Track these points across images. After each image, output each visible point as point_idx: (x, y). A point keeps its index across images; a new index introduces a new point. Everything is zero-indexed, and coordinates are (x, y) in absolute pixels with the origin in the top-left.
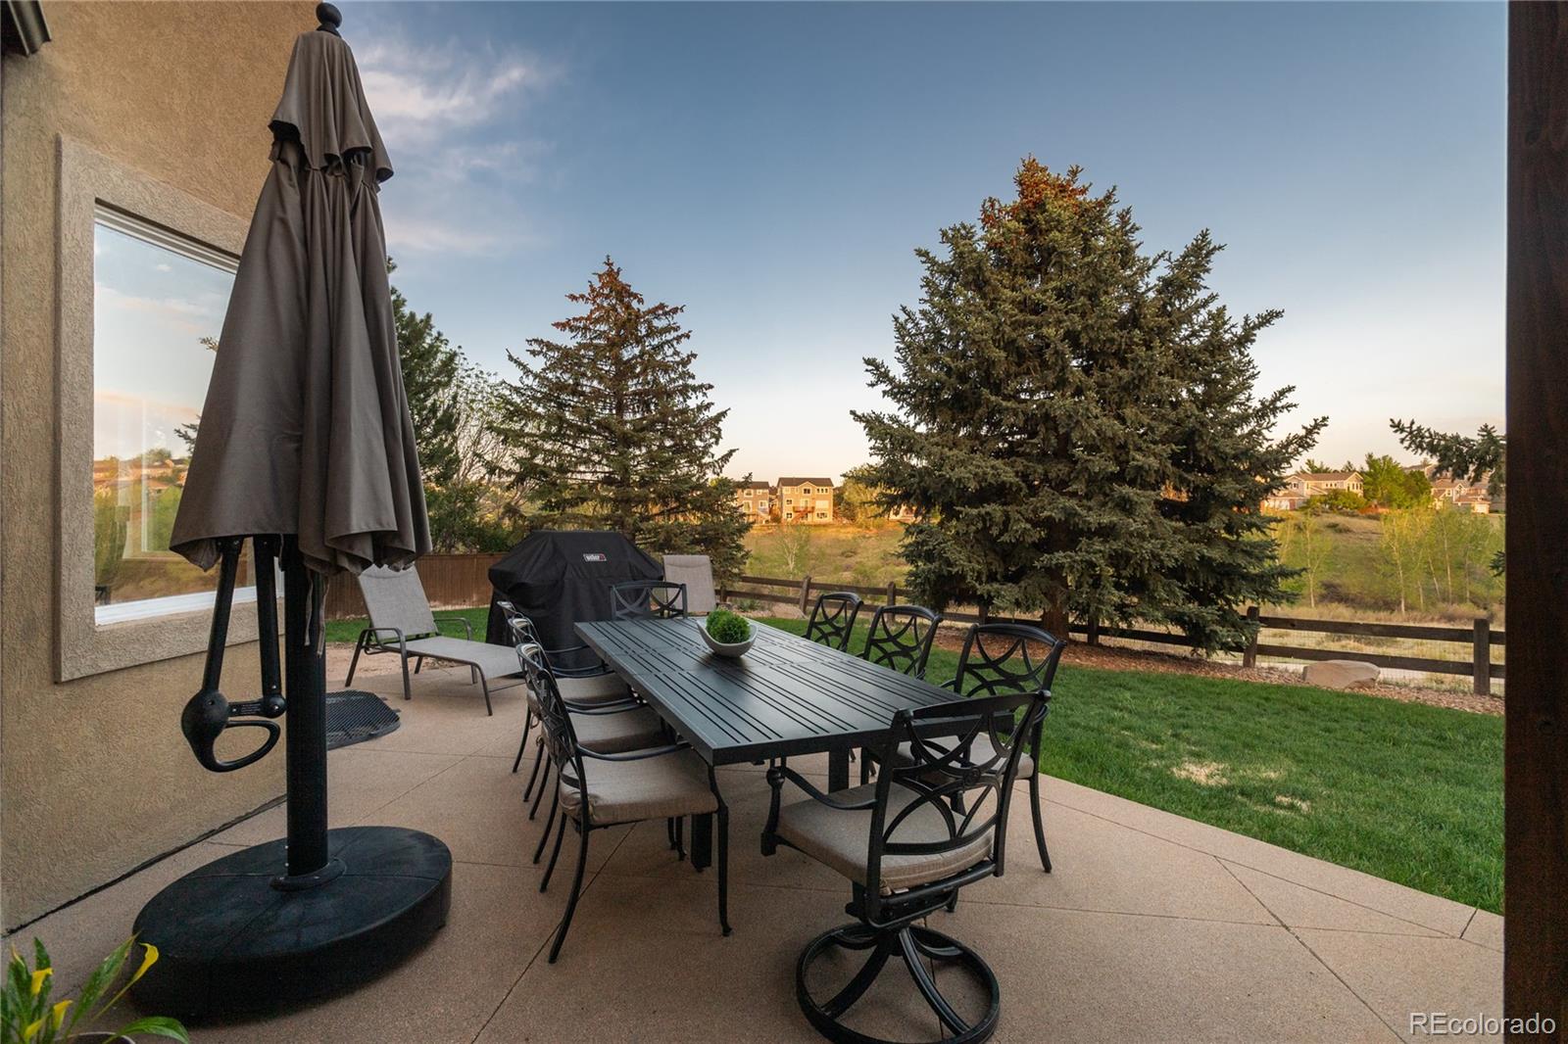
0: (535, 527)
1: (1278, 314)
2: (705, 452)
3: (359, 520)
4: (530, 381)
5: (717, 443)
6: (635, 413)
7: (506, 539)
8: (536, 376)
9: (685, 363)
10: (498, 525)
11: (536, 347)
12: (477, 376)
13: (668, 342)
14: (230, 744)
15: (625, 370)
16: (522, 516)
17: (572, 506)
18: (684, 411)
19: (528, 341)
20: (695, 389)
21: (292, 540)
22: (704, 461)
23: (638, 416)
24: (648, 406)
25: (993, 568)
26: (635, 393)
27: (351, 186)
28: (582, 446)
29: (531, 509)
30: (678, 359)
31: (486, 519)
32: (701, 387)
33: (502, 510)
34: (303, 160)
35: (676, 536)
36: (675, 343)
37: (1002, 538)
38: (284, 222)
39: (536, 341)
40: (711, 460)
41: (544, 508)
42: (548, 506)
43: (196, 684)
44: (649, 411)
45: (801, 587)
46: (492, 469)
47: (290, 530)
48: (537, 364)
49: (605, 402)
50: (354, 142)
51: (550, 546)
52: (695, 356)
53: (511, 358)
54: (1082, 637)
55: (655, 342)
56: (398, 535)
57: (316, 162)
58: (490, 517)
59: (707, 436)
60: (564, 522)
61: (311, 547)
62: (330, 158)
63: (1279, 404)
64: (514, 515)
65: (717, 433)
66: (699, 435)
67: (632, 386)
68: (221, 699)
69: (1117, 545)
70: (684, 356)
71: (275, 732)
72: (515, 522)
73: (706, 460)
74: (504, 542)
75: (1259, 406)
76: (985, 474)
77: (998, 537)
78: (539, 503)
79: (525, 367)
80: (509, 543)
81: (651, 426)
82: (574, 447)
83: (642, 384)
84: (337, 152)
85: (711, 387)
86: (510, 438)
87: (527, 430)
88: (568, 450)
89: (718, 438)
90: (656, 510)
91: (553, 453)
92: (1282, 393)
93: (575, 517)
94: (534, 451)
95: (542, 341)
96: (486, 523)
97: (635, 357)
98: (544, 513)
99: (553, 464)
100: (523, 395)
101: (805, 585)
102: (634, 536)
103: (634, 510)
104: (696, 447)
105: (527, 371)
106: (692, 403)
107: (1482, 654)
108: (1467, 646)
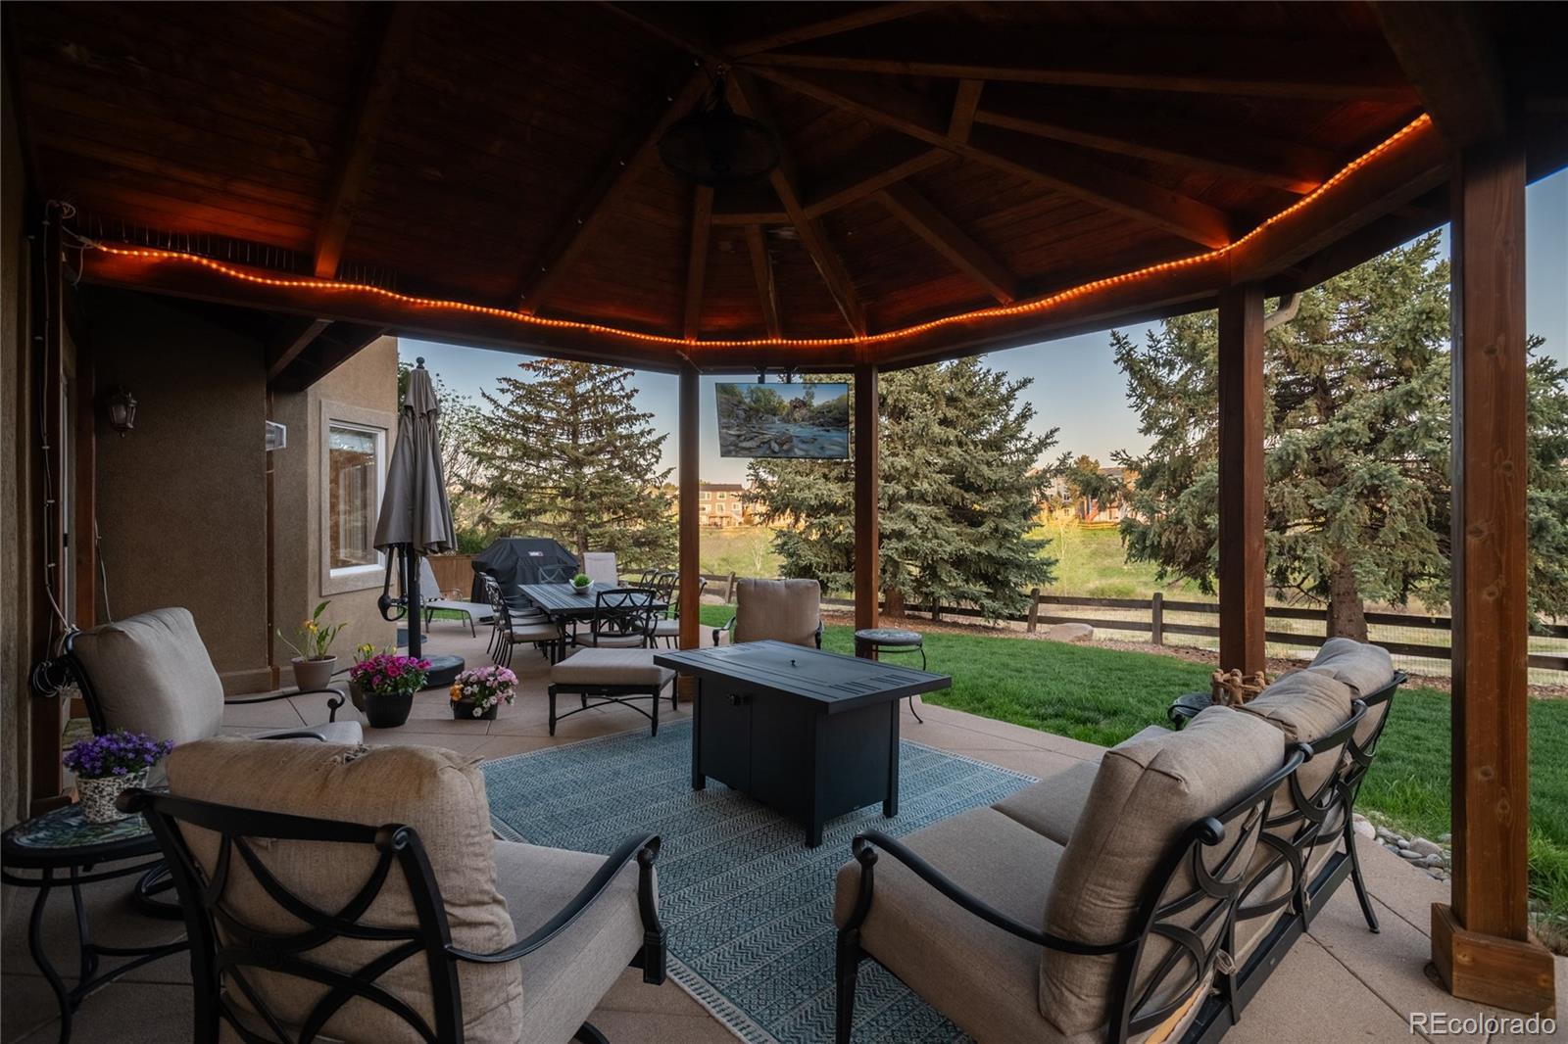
0: (505, 532)
1: (1030, 381)
2: (648, 469)
3: (434, 538)
4: (500, 413)
5: (657, 462)
6: (588, 437)
7: (480, 543)
8: (505, 410)
9: (629, 396)
10: (473, 532)
11: (505, 385)
12: (453, 400)
13: (616, 378)
14: (393, 612)
15: (579, 402)
16: (493, 524)
17: (537, 515)
18: (629, 437)
19: (498, 379)
20: (637, 418)
21: (410, 545)
22: (646, 477)
23: (592, 440)
24: (600, 432)
25: (836, 561)
26: (587, 422)
27: (429, 422)
28: (544, 466)
29: (502, 518)
30: (623, 394)
31: (463, 526)
32: (644, 415)
33: (476, 518)
34: (413, 414)
35: (619, 539)
36: (622, 379)
37: (836, 540)
38: (408, 437)
39: (505, 379)
40: (653, 476)
41: (512, 517)
42: (516, 515)
43: (381, 592)
44: (601, 435)
45: (726, 581)
46: (468, 486)
47: (409, 541)
48: (505, 400)
49: (563, 429)
50: (430, 408)
51: (508, 548)
52: (636, 391)
53: (484, 395)
54: (929, 615)
55: (605, 379)
56: (446, 542)
57: (418, 415)
58: (466, 524)
59: (649, 457)
60: (528, 529)
61: (417, 546)
62: (423, 414)
63: (1048, 441)
64: (487, 523)
65: (658, 454)
66: (643, 455)
67: (586, 416)
68: (389, 597)
69: (905, 543)
70: (628, 391)
71: (405, 610)
72: (489, 528)
73: (649, 476)
74: (478, 544)
75: (1037, 441)
76: (823, 494)
77: (833, 539)
78: (508, 514)
79: (495, 402)
80: (483, 546)
81: (601, 450)
82: (537, 467)
83: (594, 415)
84: (425, 412)
85: (652, 416)
86: (483, 459)
87: (498, 454)
88: (532, 470)
89: (658, 458)
90: (605, 518)
91: (519, 474)
92: (1052, 432)
93: (537, 525)
94: (504, 471)
95: (510, 380)
96: (464, 530)
97: (588, 392)
98: (512, 522)
99: (519, 482)
100: (495, 424)
101: (730, 579)
102: (586, 540)
103: (587, 518)
104: (641, 466)
105: (497, 406)
106: (636, 429)
107: (1157, 616)
108: (1151, 611)
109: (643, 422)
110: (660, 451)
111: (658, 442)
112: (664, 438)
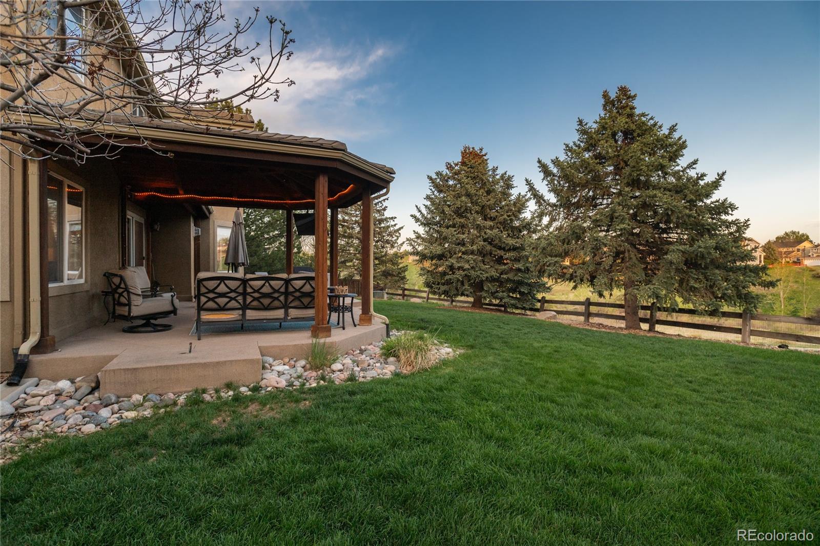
107: (587, 308)
108: (584, 306)
109: (392, 221)
110: (400, 234)
111: (400, 229)
112: (402, 228)
